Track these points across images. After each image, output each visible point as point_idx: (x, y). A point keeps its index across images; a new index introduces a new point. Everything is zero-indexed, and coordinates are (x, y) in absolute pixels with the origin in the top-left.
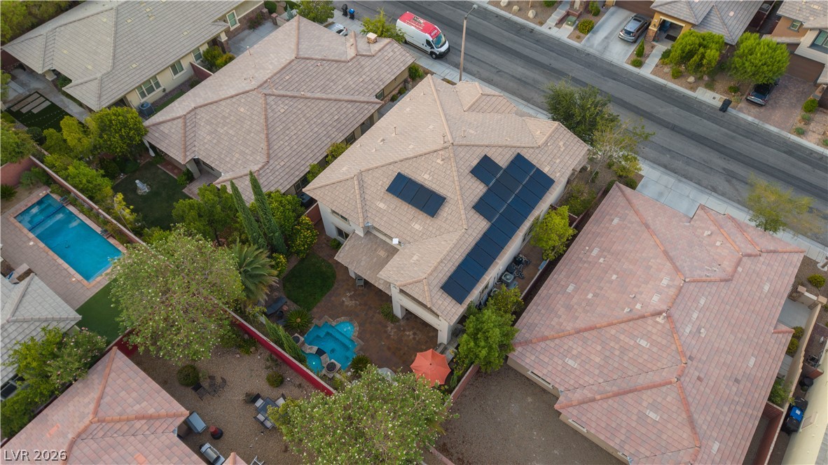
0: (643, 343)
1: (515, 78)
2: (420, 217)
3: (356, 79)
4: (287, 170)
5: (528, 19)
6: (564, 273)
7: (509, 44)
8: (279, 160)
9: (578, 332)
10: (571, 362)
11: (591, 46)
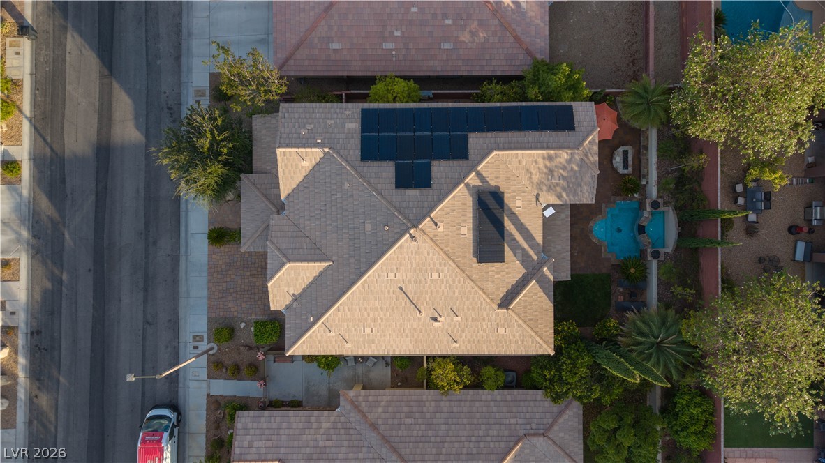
1: (146, 296)
3: (333, 450)
4: (515, 410)
5: (12, 354)
6: (431, 63)
7: (85, 343)
8: (513, 427)
11: (15, 241)
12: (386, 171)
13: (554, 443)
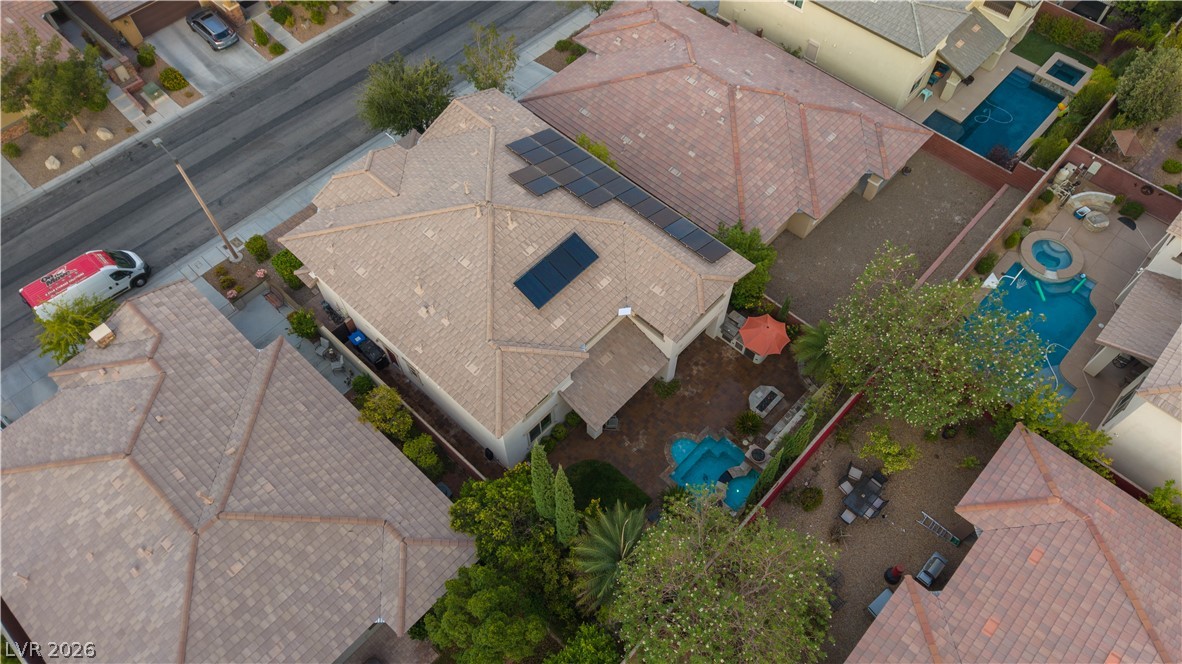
1: (244, 185)
2: (591, 275)
3: (211, 369)
4: (406, 493)
5: (109, 144)
8: (385, 504)
9: (738, 171)
10: (770, 191)
11: (216, 86)
12: (514, 163)
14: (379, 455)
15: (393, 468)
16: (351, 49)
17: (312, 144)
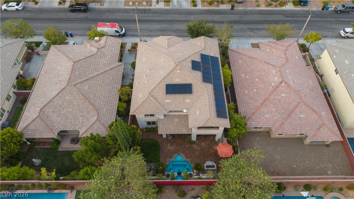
0: (283, 95)
1: (158, 30)
2: (186, 96)
5: (144, 6)
6: (239, 88)
7: (146, 18)
8: (103, 109)
9: (262, 104)
10: (267, 116)
11: (175, 6)
12: (198, 59)
13: (93, 124)
14: (113, 100)
15: (113, 104)
16: (210, 14)
17: (180, 30)
